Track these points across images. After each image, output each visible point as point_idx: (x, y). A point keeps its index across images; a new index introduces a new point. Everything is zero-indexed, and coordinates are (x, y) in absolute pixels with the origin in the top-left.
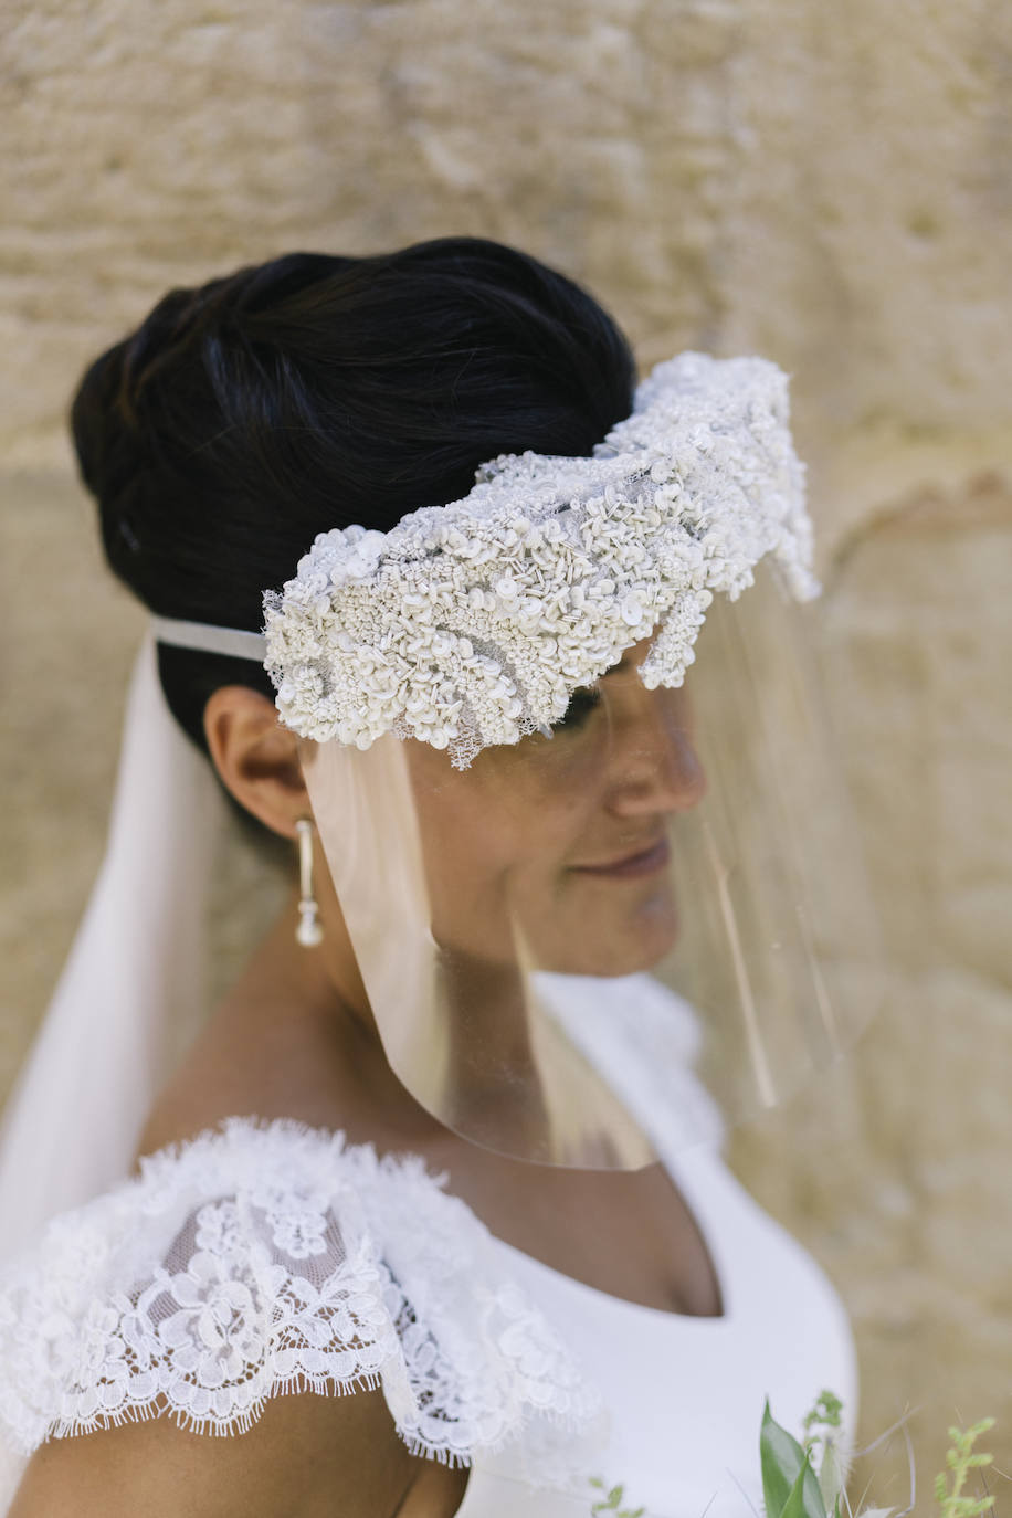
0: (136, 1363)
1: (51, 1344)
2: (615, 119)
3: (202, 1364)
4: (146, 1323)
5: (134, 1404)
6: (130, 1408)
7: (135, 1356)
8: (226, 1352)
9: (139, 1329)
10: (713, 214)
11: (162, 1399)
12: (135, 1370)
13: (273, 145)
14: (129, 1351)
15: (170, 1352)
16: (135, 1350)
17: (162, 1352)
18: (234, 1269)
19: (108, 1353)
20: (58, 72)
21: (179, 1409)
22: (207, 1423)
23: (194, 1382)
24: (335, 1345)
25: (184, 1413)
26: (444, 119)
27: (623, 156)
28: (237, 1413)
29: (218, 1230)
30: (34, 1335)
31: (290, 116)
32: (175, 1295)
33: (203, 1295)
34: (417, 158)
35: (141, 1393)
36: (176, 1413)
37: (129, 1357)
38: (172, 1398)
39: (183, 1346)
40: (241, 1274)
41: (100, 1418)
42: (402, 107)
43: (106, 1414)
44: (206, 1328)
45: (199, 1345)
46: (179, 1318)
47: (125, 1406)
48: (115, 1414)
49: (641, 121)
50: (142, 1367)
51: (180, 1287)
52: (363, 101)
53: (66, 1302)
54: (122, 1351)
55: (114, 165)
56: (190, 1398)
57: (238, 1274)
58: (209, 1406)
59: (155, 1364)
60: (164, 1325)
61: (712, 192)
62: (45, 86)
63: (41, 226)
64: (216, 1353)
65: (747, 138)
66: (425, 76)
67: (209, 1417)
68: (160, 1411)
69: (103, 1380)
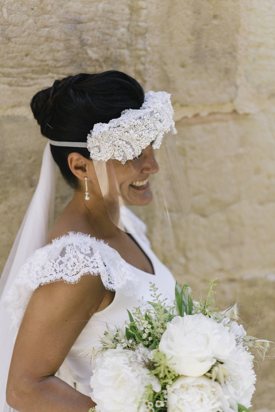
0: (57, 272)
2: (124, 45)
3: (68, 272)
4: (58, 265)
5: (57, 278)
6: (56, 279)
7: (56, 270)
8: (73, 270)
9: (57, 266)
10: (143, 64)
11: (62, 278)
12: (57, 273)
13: (58, 51)
14: (55, 270)
15: (63, 270)
16: (56, 269)
17: (61, 270)
18: (74, 256)
19: (51, 270)
20: (16, 37)
21: (65, 280)
22: (70, 282)
23: (67, 275)
24: (94, 267)
25: (66, 280)
26: (91, 46)
27: (126, 52)
28: (75, 280)
29: (70, 250)
31: (62, 45)
32: (62, 261)
33: (68, 260)
34: (87, 54)
35: (58, 276)
36: (64, 280)
37: (55, 271)
38: (63, 278)
39: (65, 269)
40: (75, 257)
41: (51, 281)
42: (83, 43)
43: (52, 280)
44: (69, 266)
45: (68, 269)
46: (64, 264)
47: (55, 279)
48: (53, 280)
49: (129, 46)
50: (58, 272)
51: (64, 259)
52: (75, 42)
53: (39, 264)
54: (54, 270)
55: (27, 55)
56: (67, 278)
57: (74, 257)
58: (70, 279)
59: (60, 272)
60: (61, 266)
61: (143, 59)
62: (14, 40)
63: (12, 67)
64: (71, 270)
65: (149, 49)
66: (88, 37)
67: (70, 281)
68: (62, 280)
69: (51, 274)
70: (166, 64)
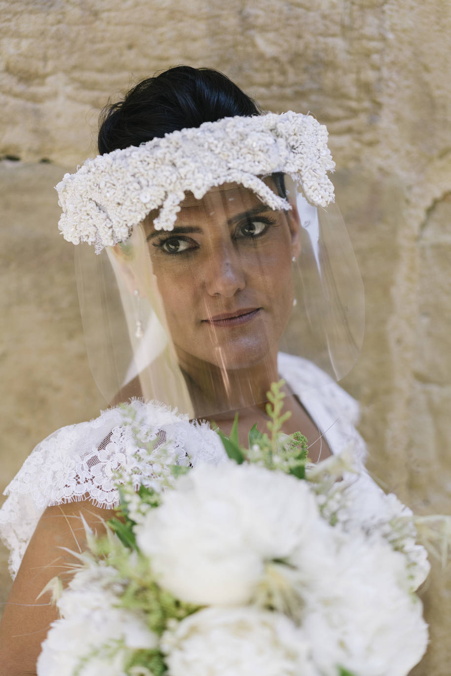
0: (79, 480)
1: (55, 473)
3: (105, 483)
4: (86, 467)
5: (76, 495)
6: (74, 496)
7: (79, 478)
8: (114, 478)
9: (83, 469)
11: (87, 494)
12: (79, 483)
14: (77, 476)
15: (93, 477)
16: (80, 476)
17: (91, 477)
18: (121, 449)
19: (70, 476)
21: (94, 498)
22: (104, 504)
23: (101, 489)
25: (95, 500)
28: (115, 500)
30: (49, 469)
32: (99, 457)
33: (109, 458)
35: (79, 491)
36: (92, 500)
37: (77, 478)
38: (91, 494)
39: (98, 475)
40: (123, 451)
41: (63, 499)
42: (246, 24)
43: (65, 498)
44: (108, 470)
45: (104, 475)
46: (99, 466)
47: (73, 495)
48: (69, 498)
50: (81, 482)
51: (102, 455)
54: (75, 476)
55: (130, 47)
56: (98, 495)
57: (122, 451)
58: (105, 497)
59: (87, 481)
60: (92, 468)
62: (104, 16)
63: (101, 71)
64: (110, 479)
67: (105, 502)
68: (86, 498)
69: (66, 486)
70: (427, 69)
